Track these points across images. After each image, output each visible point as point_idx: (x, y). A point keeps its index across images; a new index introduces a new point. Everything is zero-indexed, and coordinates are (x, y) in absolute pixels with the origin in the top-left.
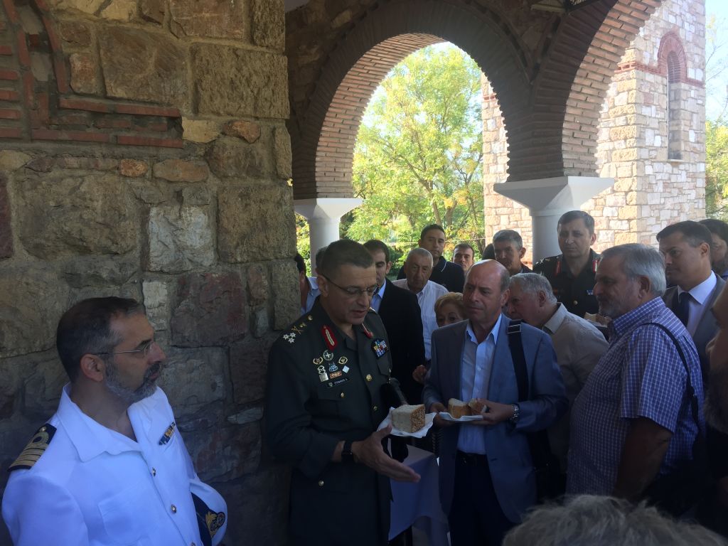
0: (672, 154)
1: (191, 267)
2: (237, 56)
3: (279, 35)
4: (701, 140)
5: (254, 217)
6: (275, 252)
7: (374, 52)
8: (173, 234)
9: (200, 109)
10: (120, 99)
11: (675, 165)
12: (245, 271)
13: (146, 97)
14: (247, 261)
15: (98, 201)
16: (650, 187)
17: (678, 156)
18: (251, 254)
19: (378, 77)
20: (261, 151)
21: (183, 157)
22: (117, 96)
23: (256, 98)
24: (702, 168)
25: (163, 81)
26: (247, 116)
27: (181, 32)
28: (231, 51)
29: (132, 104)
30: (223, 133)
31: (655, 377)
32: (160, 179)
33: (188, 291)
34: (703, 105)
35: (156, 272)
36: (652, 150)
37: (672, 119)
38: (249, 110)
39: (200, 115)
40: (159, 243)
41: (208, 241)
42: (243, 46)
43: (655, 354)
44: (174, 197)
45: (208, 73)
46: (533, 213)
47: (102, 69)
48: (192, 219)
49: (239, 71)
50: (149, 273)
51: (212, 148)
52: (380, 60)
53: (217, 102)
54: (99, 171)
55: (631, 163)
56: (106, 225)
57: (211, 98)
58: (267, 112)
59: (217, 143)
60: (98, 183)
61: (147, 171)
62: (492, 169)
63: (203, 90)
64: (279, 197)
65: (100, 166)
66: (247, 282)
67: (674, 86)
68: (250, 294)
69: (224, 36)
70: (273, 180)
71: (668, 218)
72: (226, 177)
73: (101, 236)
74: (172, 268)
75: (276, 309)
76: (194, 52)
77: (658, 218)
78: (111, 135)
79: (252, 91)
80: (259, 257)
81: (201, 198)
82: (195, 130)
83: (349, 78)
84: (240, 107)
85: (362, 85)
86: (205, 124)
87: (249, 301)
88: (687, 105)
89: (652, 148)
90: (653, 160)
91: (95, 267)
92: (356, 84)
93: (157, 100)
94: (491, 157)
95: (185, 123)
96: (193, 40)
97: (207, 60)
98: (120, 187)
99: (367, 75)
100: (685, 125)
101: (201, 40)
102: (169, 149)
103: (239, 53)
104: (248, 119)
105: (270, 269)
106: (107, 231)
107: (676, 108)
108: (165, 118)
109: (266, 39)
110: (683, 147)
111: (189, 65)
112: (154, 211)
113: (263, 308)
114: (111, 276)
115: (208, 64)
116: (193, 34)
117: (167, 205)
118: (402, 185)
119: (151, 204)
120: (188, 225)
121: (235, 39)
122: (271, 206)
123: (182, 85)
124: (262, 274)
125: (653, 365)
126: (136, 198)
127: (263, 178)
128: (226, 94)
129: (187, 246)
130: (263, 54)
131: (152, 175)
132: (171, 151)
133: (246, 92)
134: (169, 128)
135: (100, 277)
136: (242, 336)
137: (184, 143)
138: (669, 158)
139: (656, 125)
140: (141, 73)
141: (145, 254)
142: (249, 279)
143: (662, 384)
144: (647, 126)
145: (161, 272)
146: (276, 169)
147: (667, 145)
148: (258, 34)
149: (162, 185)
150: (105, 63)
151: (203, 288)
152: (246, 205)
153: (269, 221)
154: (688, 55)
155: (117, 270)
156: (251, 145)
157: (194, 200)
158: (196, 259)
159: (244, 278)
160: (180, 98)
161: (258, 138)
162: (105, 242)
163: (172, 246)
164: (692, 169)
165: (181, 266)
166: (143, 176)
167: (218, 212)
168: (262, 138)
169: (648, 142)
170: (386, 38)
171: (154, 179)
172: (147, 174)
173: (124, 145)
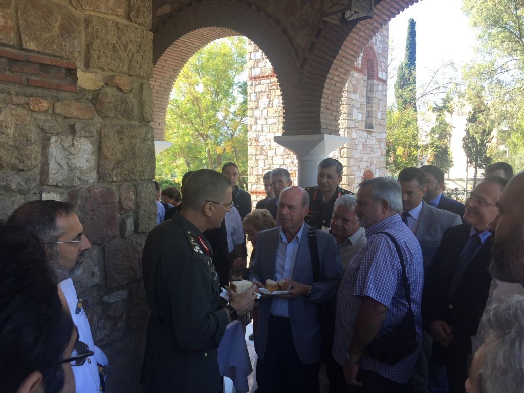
0: (368, 125)
1: (79, 183)
2: (118, 28)
3: (148, 16)
4: (384, 118)
5: (127, 148)
6: (140, 175)
7: (187, 37)
8: (67, 157)
9: (91, 65)
10: (32, 51)
11: (369, 133)
12: (118, 188)
13: (51, 52)
14: (120, 181)
15: (11, 129)
16: (355, 147)
17: (371, 127)
18: (123, 175)
19: (187, 55)
20: (132, 100)
21: (77, 100)
22: (30, 48)
23: (130, 61)
24: (384, 136)
25: (65, 41)
26: (124, 73)
27: (79, 6)
28: (114, 24)
29: (40, 56)
30: (106, 84)
31: (378, 269)
32: (59, 114)
33: (77, 202)
34: (386, 96)
35: (53, 186)
36: (356, 122)
37: (368, 103)
38: (126, 69)
39: (90, 69)
40: (56, 163)
41: (92, 164)
42: (122, 21)
43: (380, 254)
44: (67, 129)
45: (97, 38)
46: (299, 158)
47: (18, 27)
48: (82, 147)
49: (119, 39)
50: (47, 187)
51: (98, 95)
52: (191, 43)
53: (103, 60)
54: (13, 105)
55: (344, 130)
56: (16, 148)
57: (98, 56)
58: (138, 72)
59: (101, 91)
60: (12, 114)
61: (49, 108)
62: (254, 128)
63: (93, 50)
64: (144, 135)
65: (14, 101)
66: (120, 197)
67: (370, 82)
68: (122, 206)
69: (110, 12)
70: (140, 122)
71: (365, 167)
72: (108, 117)
73: (12, 156)
74: (65, 184)
75: (139, 217)
76: (88, 22)
77: (359, 167)
78: (24, 78)
79: (128, 55)
80: (129, 179)
81: (89, 132)
82: (86, 79)
83: (167, 54)
84: (119, 65)
85: (176, 60)
86: (94, 76)
87: (120, 211)
88: (377, 95)
89: (356, 121)
90: (357, 129)
91: (7, 180)
92: (172, 58)
93: (59, 54)
94: (253, 120)
95: (79, 74)
96: (87, 13)
97: (97, 29)
98: (28, 118)
99: (180, 53)
100: (376, 108)
101: (92, 13)
102: (66, 93)
103: (119, 25)
104: (124, 75)
105: (136, 187)
106: (17, 152)
107: (371, 96)
108: (63, 68)
109: (139, 19)
110: (374, 122)
111: (83, 30)
112: (53, 139)
113: (130, 216)
114: (19, 187)
115: (97, 31)
116: (87, 8)
117: (63, 135)
118: (186, 136)
119: (51, 133)
120: (79, 151)
121: (117, 15)
122: (139, 140)
123: (78, 45)
124: (130, 190)
125: (378, 261)
126: (40, 128)
127: (133, 120)
128: (109, 55)
129: (77, 168)
130: (137, 29)
131: (53, 111)
132: (67, 94)
133: (123, 55)
134: (66, 77)
135: (10, 188)
136: (115, 237)
137: (78, 89)
138: (366, 128)
139: (359, 106)
140: (48, 32)
141: (44, 172)
142: (121, 194)
143: (382, 274)
144: (353, 106)
145: (57, 186)
146: (142, 114)
147: (365, 120)
148: (133, 14)
149: (60, 119)
150: (21, 22)
151: (88, 200)
152: (121, 139)
153: (137, 152)
154: (379, 63)
155: (23, 183)
156: (126, 95)
157: (83, 133)
158: (83, 177)
159: (118, 194)
160: (76, 55)
161: (131, 90)
162: (14, 161)
163: (65, 167)
164: (379, 136)
165: (72, 182)
166: (47, 111)
167: (100, 142)
168: (133, 91)
169: (354, 117)
170: (198, 28)
171: (54, 114)
172: (49, 110)
173: (33, 86)
